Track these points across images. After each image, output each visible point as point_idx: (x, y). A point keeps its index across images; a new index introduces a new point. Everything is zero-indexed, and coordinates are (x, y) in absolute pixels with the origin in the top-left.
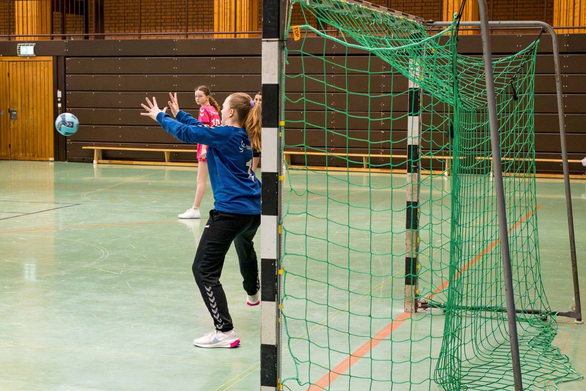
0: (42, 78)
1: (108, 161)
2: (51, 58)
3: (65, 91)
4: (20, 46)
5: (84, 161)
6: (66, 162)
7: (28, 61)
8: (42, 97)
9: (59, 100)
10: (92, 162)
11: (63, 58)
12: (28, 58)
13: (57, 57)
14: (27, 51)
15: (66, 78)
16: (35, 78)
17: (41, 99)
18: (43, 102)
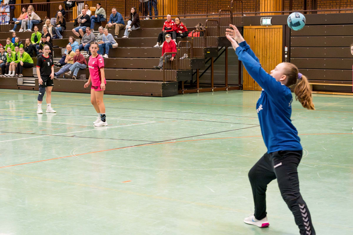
0: (276, 40)
1: (317, 92)
2: (281, 26)
3: (290, 47)
4: (263, 19)
7: (267, 28)
8: (276, 51)
9: (286, 53)
12: (267, 26)
13: (286, 25)
14: (266, 22)
15: (291, 39)
16: (271, 39)
17: (274, 52)
18: (276, 54)
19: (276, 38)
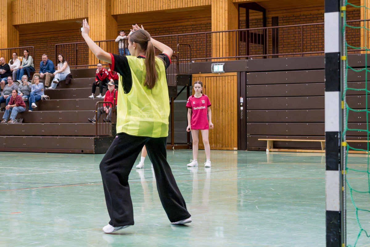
0: (229, 89)
1: (277, 149)
2: (236, 74)
3: (246, 97)
4: (214, 65)
5: (260, 150)
6: (246, 151)
7: (219, 76)
8: (229, 103)
9: (241, 104)
10: (265, 151)
11: (245, 72)
12: (219, 74)
13: (240, 72)
14: (218, 69)
15: (247, 88)
16: (224, 88)
17: (228, 104)
18: (230, 106)
19: (229, 87)
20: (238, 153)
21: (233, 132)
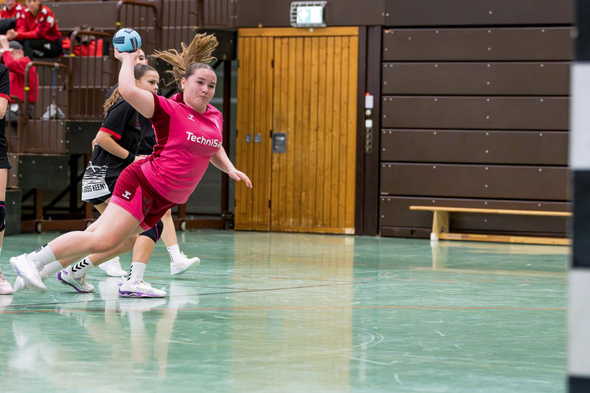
0: (337, 71)
1: (461, 235)
2: (355, 31)
3: (381, 95)
4: (297, 6)
5: (414, 235)
6: (378, 238)
7: (311, 37)
9: (368, 112)
10: (428, 238)
11: (380, 28)
12: (311, 30)
13: (368, 27)
14: (309, 17)
15: (384, 69)
16: (323, 69)
17: (333, 111)
18: (337, 117)
19: (337, 67)
20: (357, 243)
21: (343, 185)
